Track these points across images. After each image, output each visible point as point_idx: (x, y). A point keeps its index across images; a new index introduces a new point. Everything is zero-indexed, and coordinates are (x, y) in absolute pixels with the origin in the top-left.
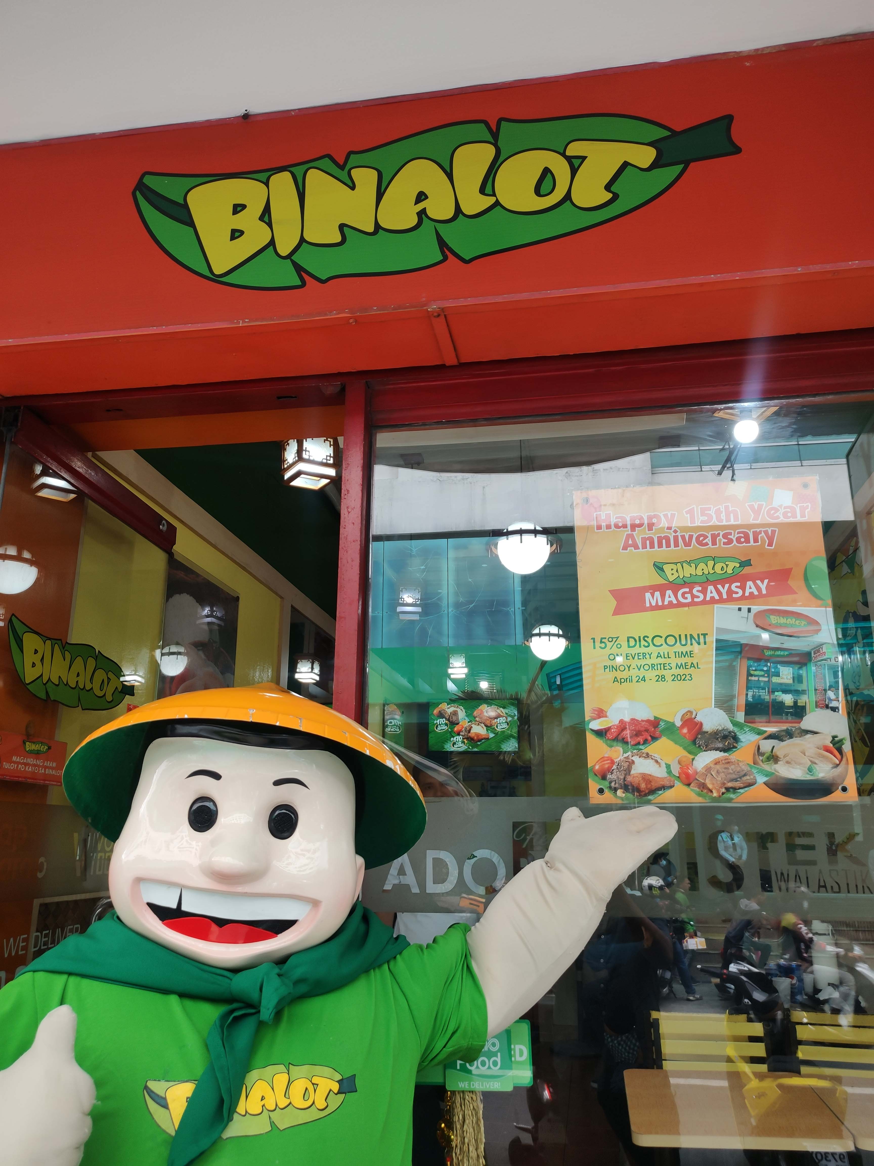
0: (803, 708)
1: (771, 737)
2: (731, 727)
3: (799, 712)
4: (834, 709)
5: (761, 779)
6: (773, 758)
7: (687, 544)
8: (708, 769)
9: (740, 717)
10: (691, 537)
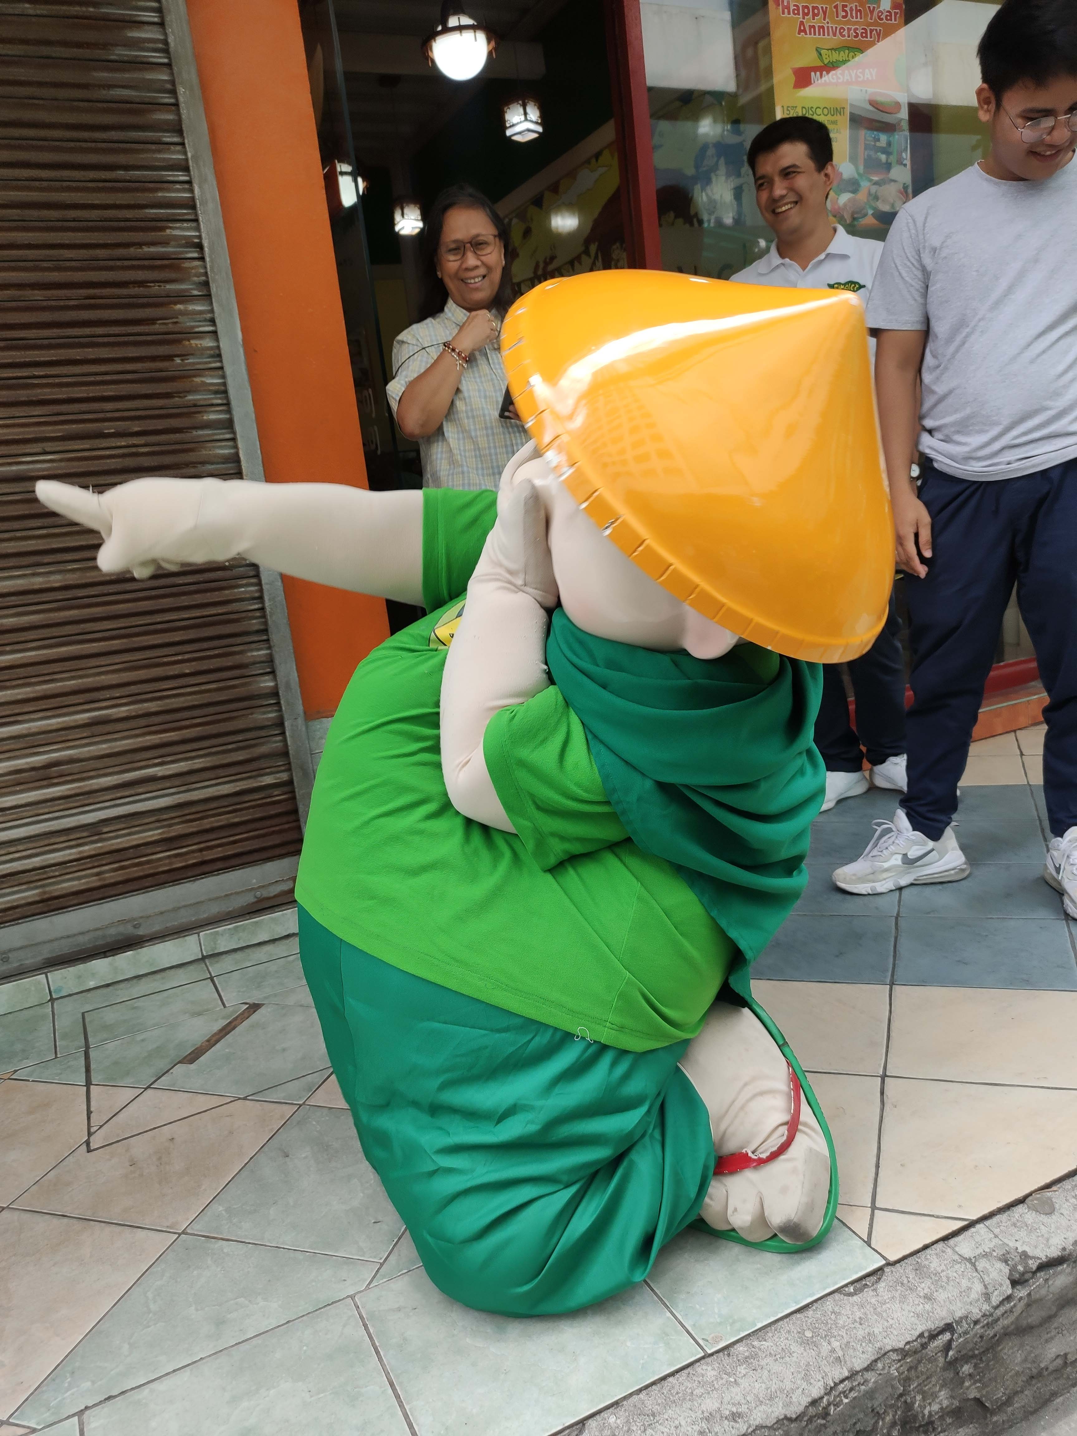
0: (890, 164)
1: (876, 183)
2: (856, 176)
3: (888, 166)
4: (905, 165)
5: (870, 212)
6: (876, 198)
7: (835, 35)
8: (845, 205)
9: (861, 168)
10: (836, 28)
